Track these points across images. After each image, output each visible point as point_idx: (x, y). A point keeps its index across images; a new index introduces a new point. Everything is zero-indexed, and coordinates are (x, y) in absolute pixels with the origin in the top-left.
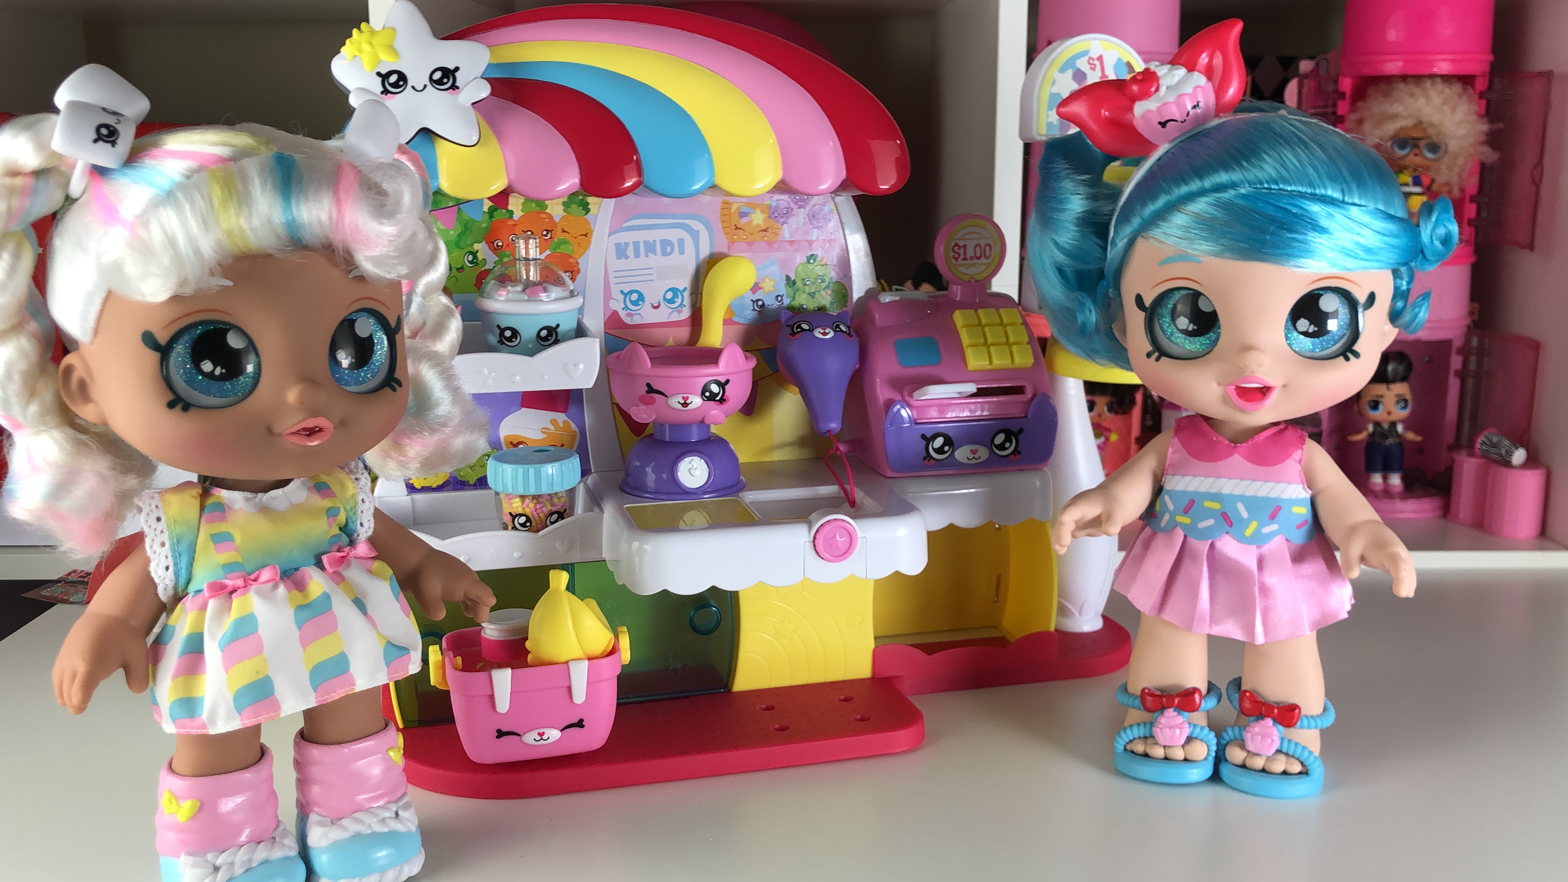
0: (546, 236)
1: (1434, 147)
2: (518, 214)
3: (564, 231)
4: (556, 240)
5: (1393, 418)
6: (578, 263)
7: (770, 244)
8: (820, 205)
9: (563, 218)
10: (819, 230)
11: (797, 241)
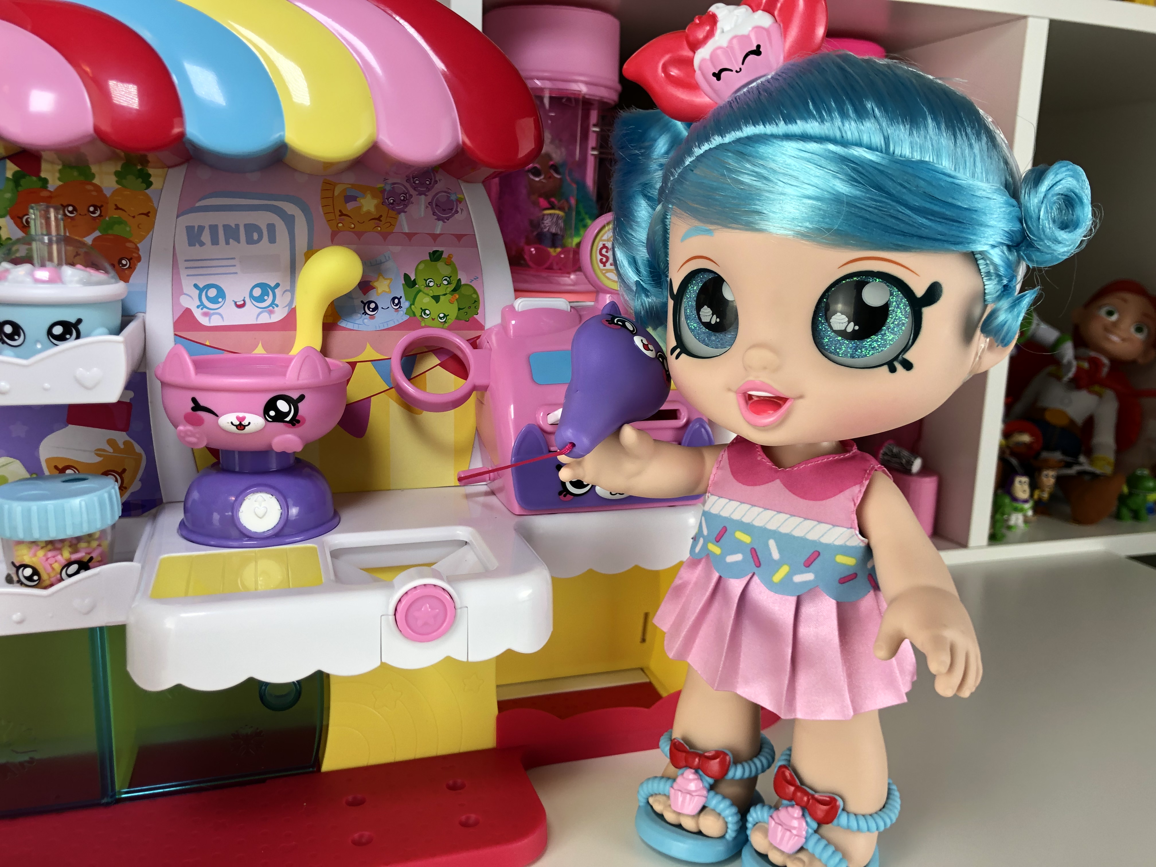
0: (93, 212)
2: (54, 183)
3: (117, 208)
4: (107, 219)
6: (137, 249)
7: (385, 236)
8: (445, 192)
9: (115, 192)
10: (444, 222)
11: (416, 234)
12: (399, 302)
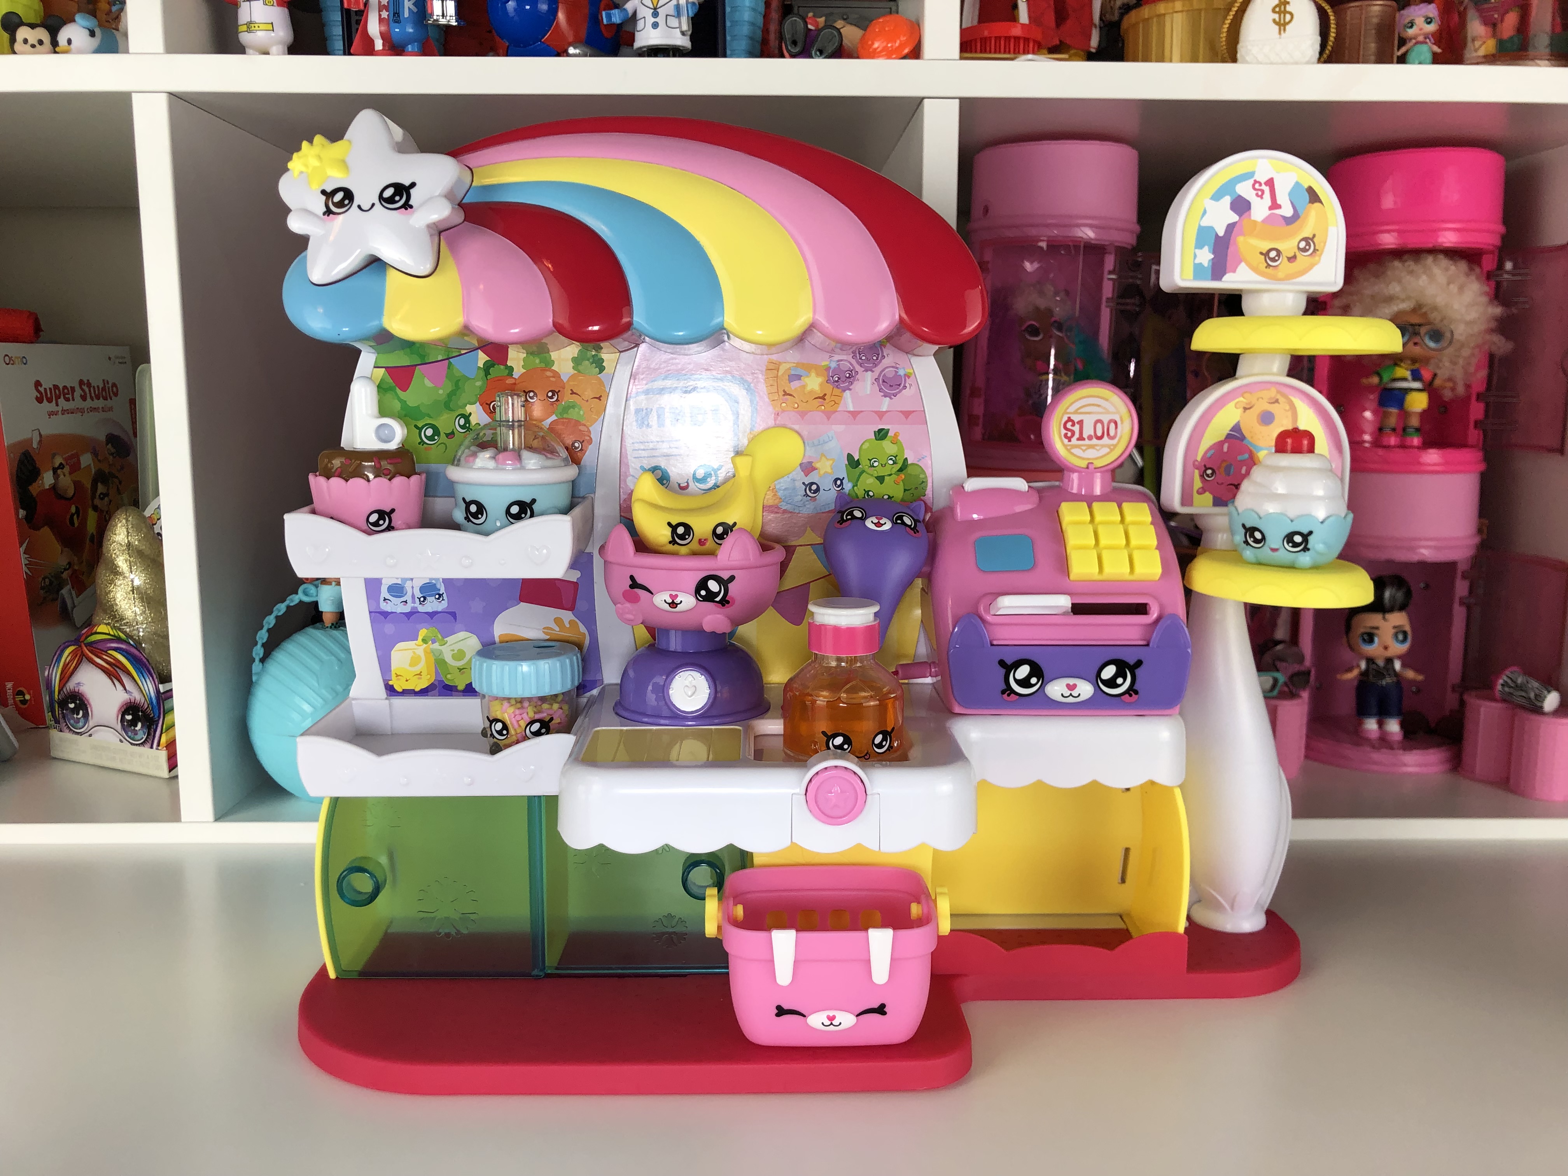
0: (551, 398)
1: (1437, 335)
2: (518, 371)
3: (573, 393)
4: (563, 403)
5: (1389, 653)
6: (590, 432)
7: (828, 415)
8: (893, 367)
9: (573, 377)
10: (891, 398)
11: (862, 411)
12: (842, 483)
